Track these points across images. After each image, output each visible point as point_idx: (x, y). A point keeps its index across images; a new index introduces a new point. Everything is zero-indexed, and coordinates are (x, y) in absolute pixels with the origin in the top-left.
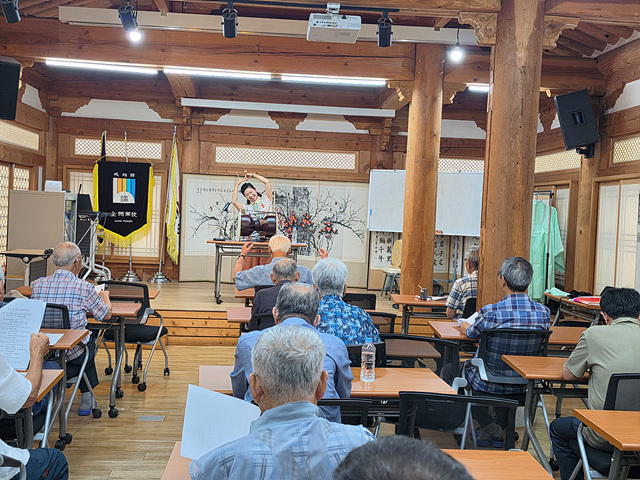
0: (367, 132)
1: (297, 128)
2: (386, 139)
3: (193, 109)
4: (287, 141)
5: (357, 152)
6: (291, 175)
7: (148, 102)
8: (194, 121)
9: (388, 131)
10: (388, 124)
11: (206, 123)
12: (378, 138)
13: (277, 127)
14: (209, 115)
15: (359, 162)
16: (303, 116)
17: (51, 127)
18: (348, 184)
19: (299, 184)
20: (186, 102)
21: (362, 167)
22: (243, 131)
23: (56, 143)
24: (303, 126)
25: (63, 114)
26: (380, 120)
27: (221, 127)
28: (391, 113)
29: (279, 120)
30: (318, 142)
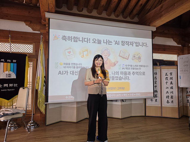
7: (25, 22)
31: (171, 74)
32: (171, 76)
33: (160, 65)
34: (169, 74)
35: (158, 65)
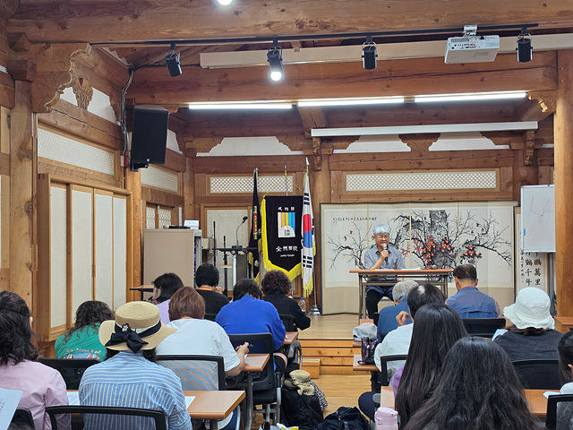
0: (507, 147)
1: (431, 149)
2: (530, 153)
3: (322, 139)
4: (420, 164)
5: (498, 169)
6: (427, 199)
7: (278, 136)
8: (324, 152)
9: (530, 144)
10: (531, 136)
11: (336, 151)
12: (520, 153)
13: (409, 149)
14: (338, 144)
15: (500, 179)
16: (436, 136)
17: (188, 168)
18: (489, 203)
19: (436, 208)
20: (315, 133)
21: (504, 184)
22: (374, 156)
23: (192, 184)
24: (436, 146)
25: (198, 155)
26: (522, 133)
27: (351, 154)
28: (534, 125)
29: (411, 142)
30: (453, 161)
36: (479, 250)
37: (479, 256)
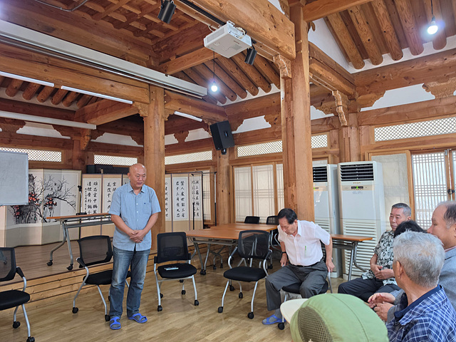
0: (69, 138)
1: (18, 132)
4: (10, 141)
5: (63, 151)
9: (89, 138)
10: (89, 133)
15: (64, 157)
16: (22, 123)
18: (63, 171)
21: (66, 160)
24: (22, 131)
28: (94, 127)
29: (2, 125)
31: (114, 183)
32: (115, 187)
33: (104, 173)
34: (112, 184)
35: (102, 172)
36: (55, 201)
37: (56, 205)
